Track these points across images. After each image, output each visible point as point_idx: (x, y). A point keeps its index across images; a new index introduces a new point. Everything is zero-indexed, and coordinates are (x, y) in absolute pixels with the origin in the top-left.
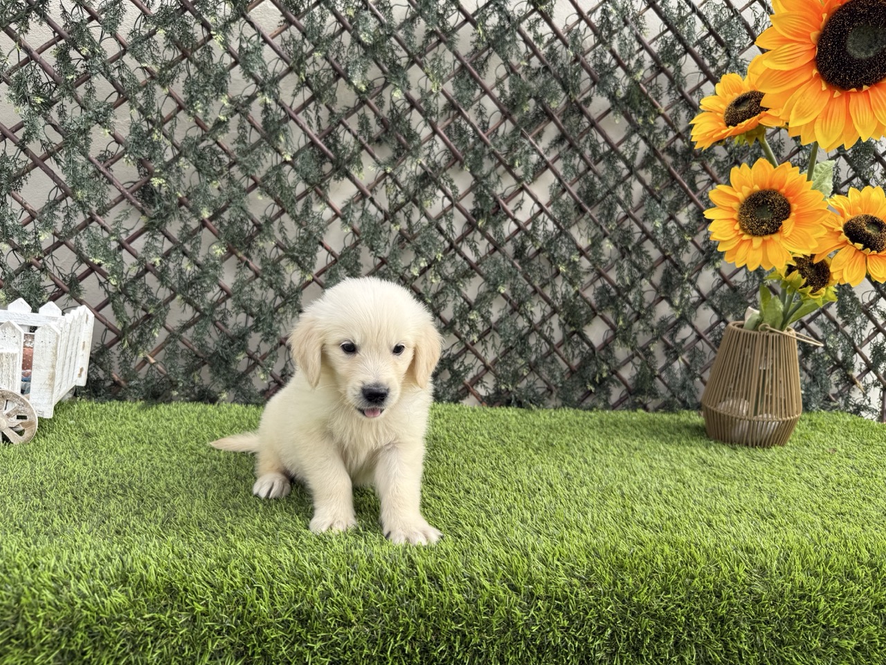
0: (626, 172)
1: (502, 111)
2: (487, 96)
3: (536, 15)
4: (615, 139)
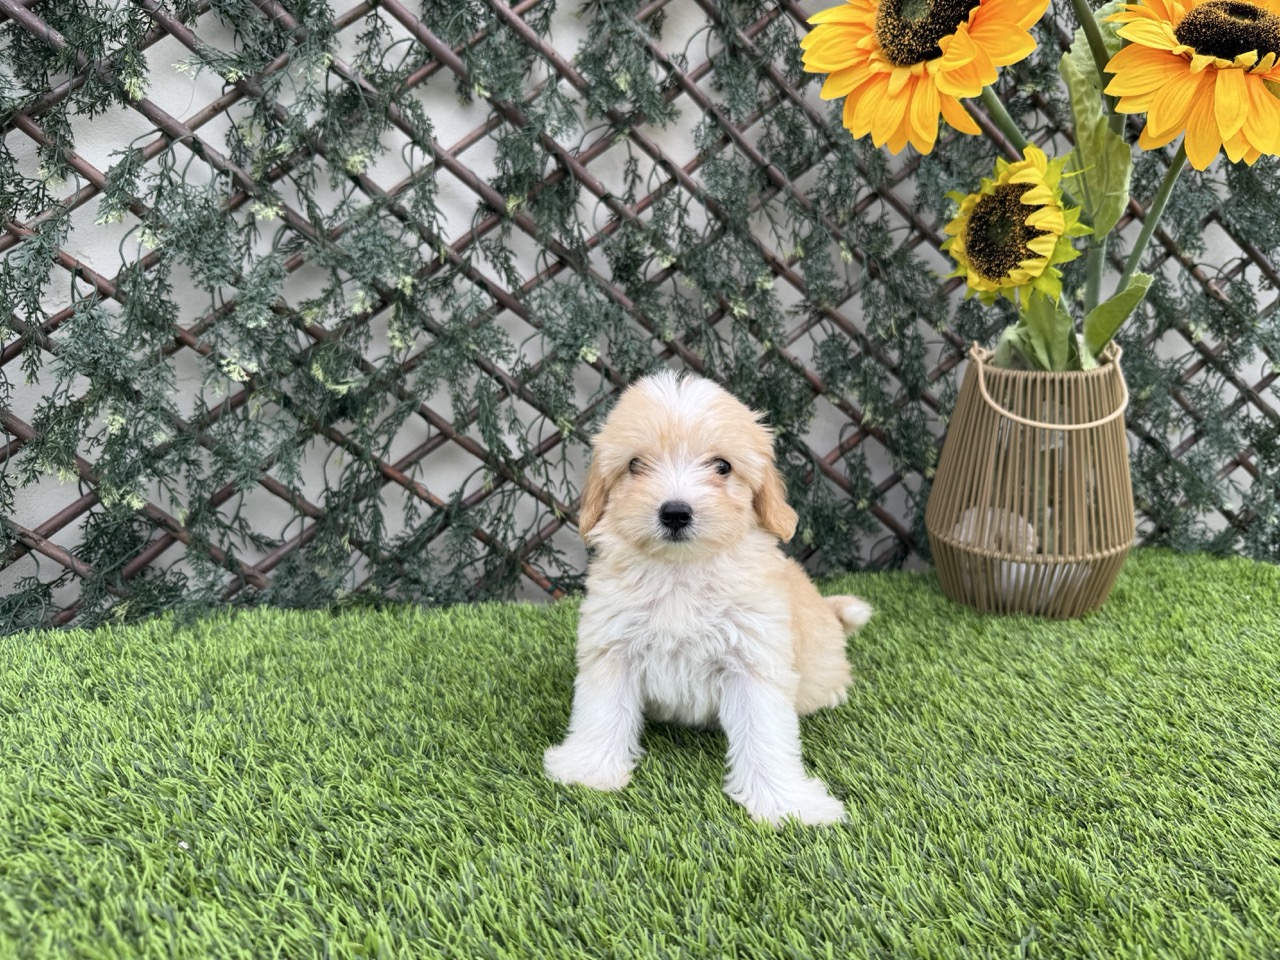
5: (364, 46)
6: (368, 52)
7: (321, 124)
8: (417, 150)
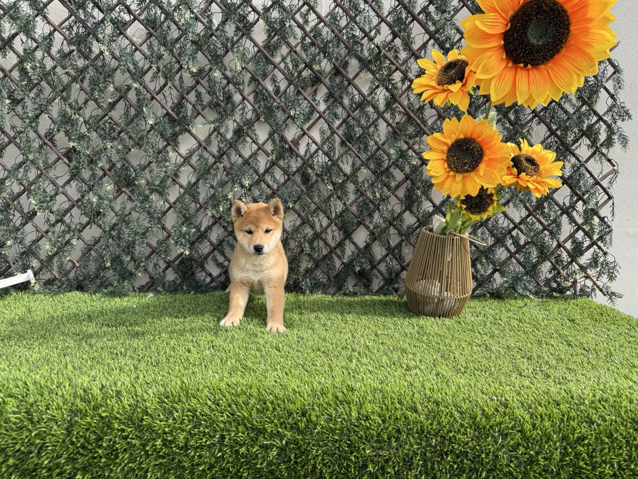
0: (375, 116)
1: (287, 79)
4: (366, 92)
5: (241, 112)
6: (243, 113)
7: (231, 138)
8: (253, 143)
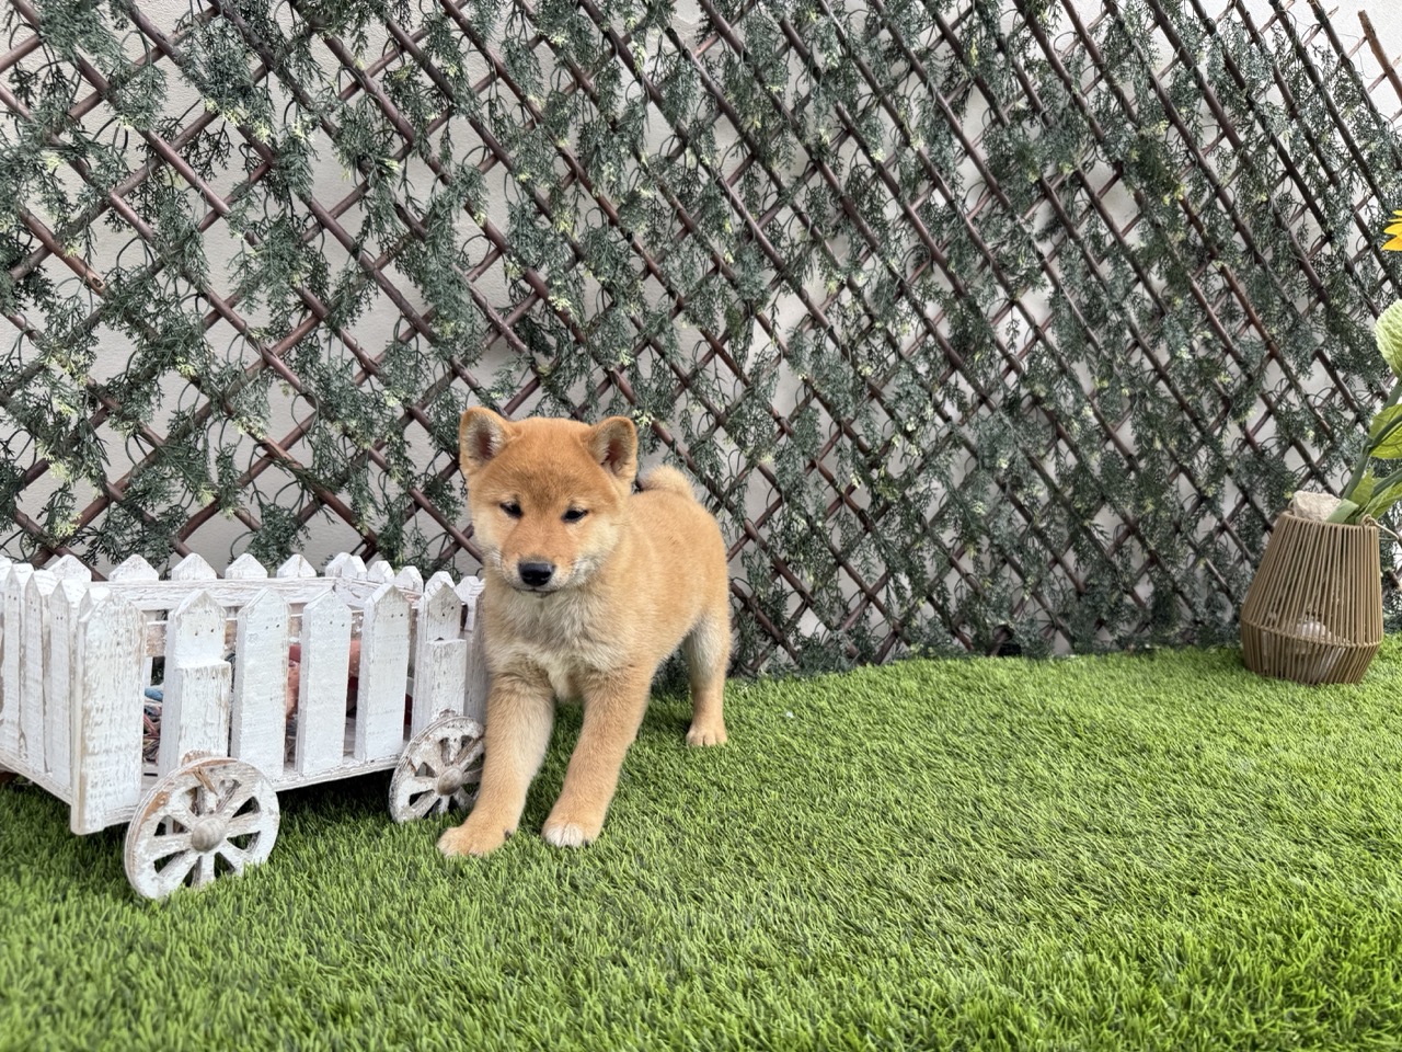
0: (1134, 276)
1: (988, 183)
2: (968, 161)
3: (1026, 33)
4: (1120, 226)
